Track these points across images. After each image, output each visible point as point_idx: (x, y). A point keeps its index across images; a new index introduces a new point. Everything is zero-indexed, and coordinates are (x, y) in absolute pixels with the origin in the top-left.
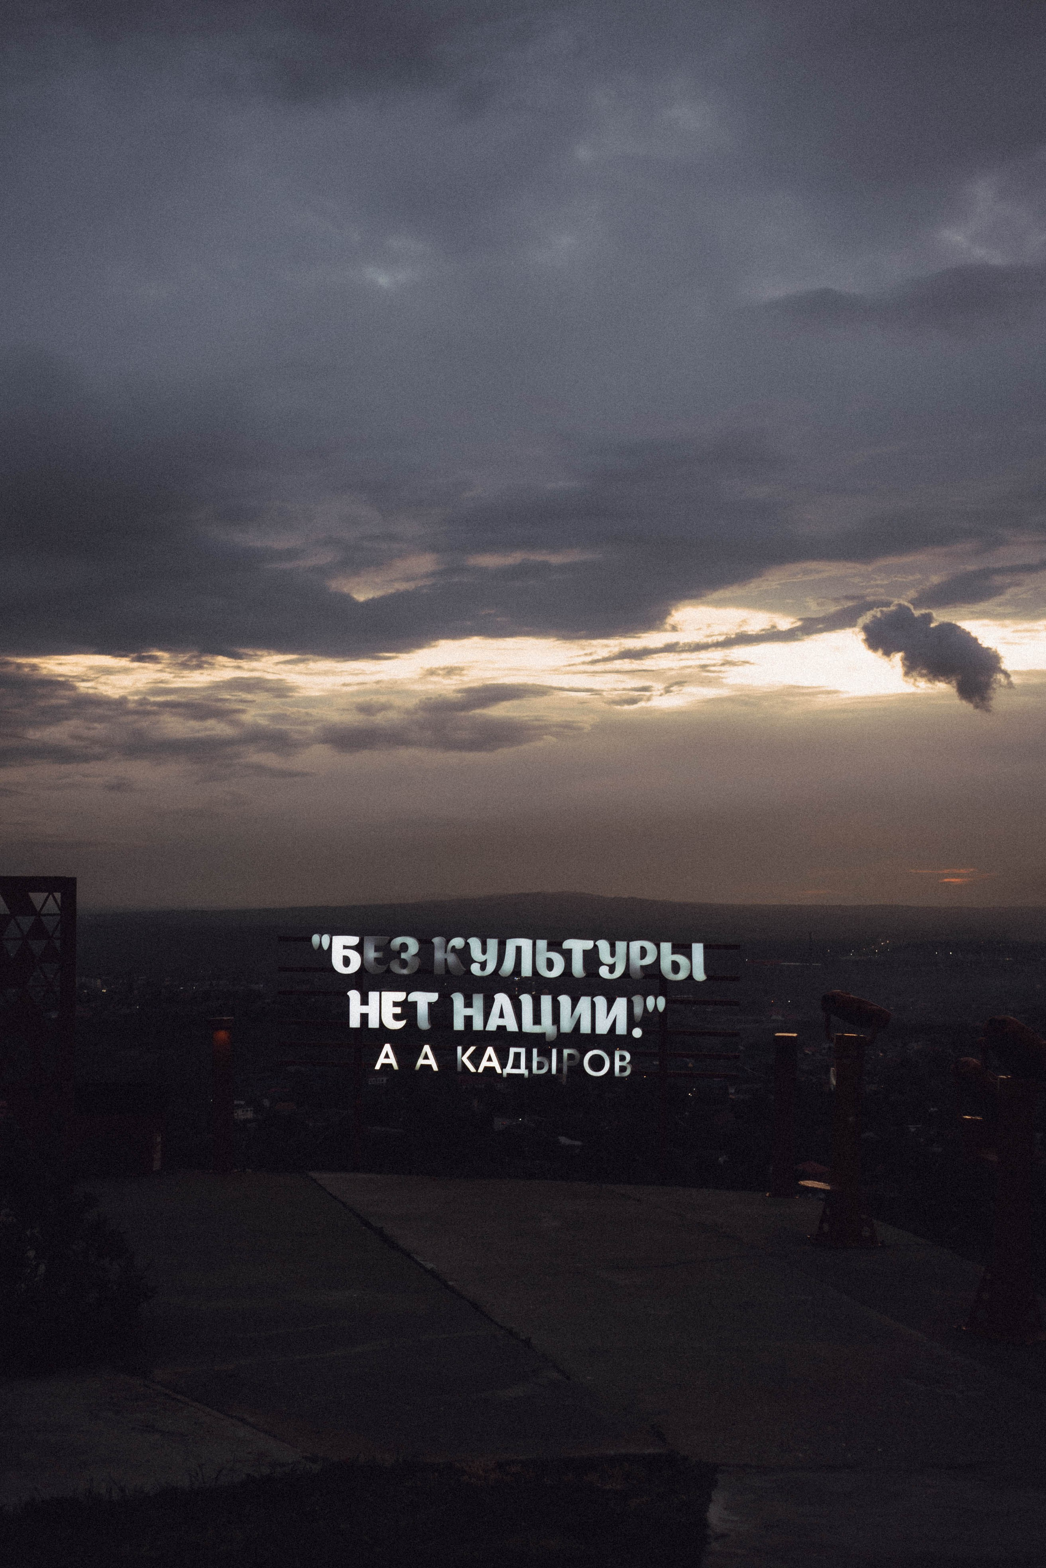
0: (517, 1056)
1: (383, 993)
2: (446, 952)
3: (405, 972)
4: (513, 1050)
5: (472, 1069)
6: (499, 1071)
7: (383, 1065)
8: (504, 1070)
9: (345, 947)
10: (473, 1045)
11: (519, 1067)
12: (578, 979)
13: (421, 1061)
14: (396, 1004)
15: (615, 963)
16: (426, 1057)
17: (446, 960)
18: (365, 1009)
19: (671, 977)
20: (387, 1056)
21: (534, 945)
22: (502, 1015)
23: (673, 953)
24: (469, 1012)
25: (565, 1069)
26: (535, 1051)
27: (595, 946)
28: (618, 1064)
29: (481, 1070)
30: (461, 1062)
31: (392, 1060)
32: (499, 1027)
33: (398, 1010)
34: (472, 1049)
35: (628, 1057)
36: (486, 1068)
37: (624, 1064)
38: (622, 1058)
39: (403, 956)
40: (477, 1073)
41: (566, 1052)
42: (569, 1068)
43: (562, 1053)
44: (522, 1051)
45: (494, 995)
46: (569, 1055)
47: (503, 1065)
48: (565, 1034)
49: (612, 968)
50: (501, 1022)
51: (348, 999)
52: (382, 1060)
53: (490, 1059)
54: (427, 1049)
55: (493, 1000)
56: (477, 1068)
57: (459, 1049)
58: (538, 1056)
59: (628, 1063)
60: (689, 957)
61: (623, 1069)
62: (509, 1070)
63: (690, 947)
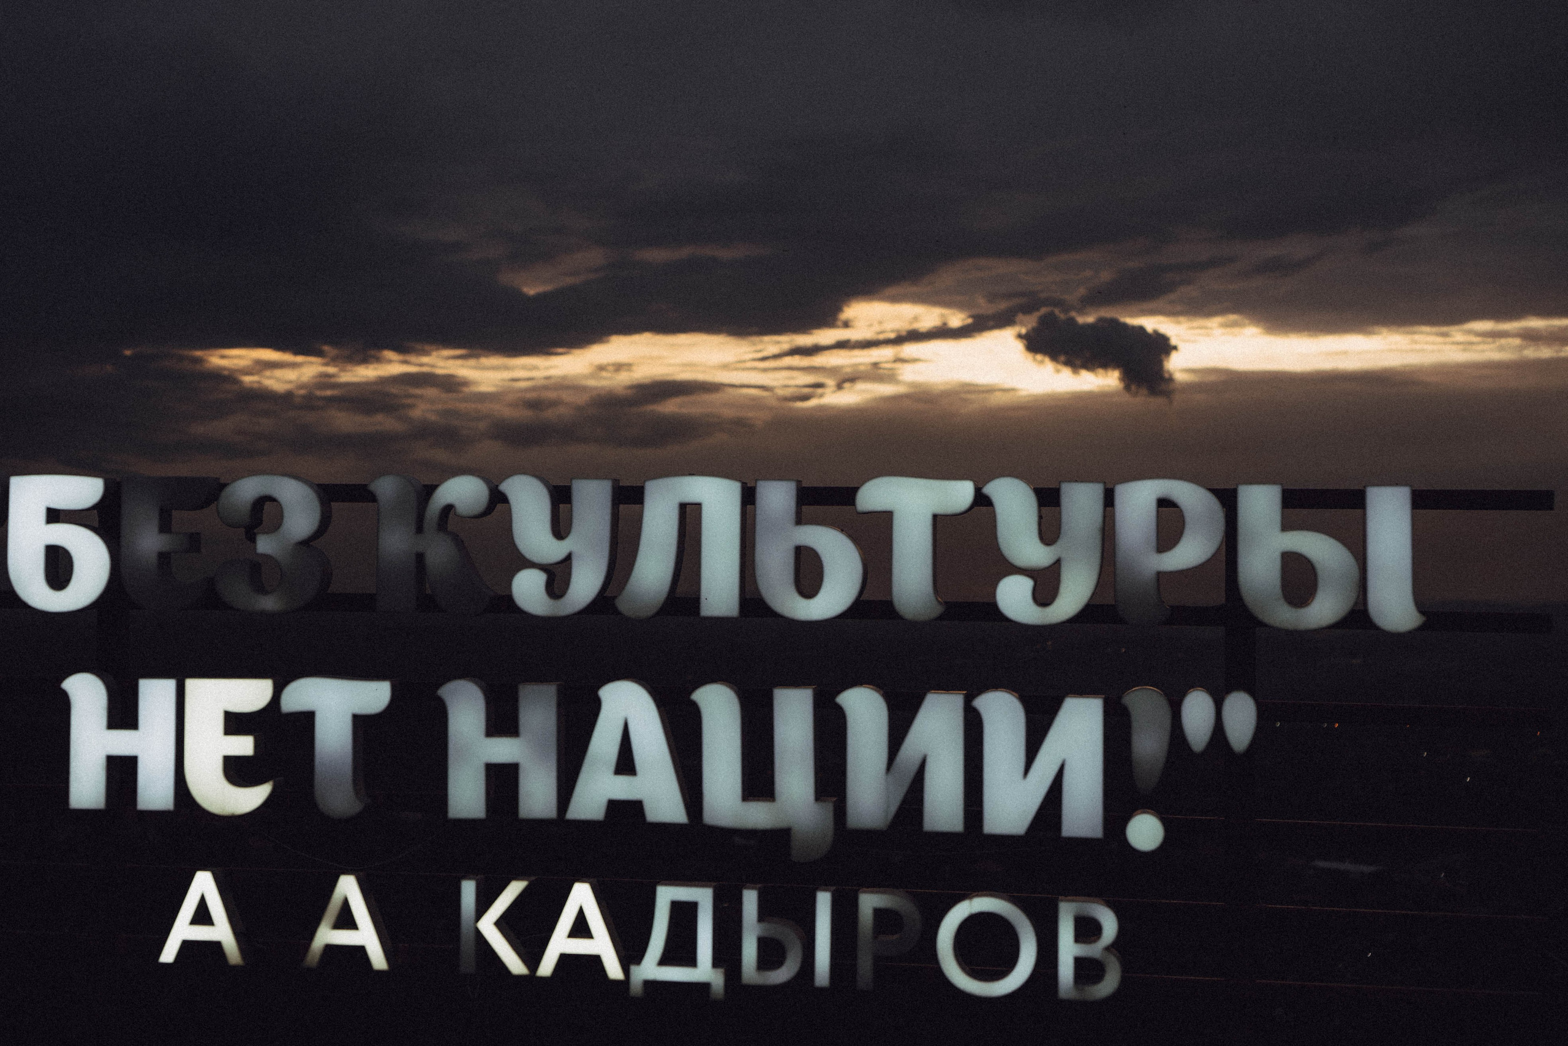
0: (683, 914)
1: (191, 684)
2: (420, 529)
3: (269, 603)
4: (666, 896)
5: (514, 964)
6: (613, 969)
7: (187, 946)
8: (634, 969)
9: (54, 516)
10: (517, 878)
11: (691, 960)
12: (914, 625)
13: (328, 935)
14: (234, 723)
15: (1058, 563)
16: (346, 921)
17: (420, 557)
18: (122, 742)
19: (1284, 616)
20: (202, 916)
21: (748, 498)
22: (626, 764)
23: (1287, 526)
24: (503, 750)
25: (865, 964)
26: (750, 900)
27: (982, 500)
28: (1068, 949)
29: (547, 966)
30: (472, 935)
31: (221, 931)
32: (615, 807)
33: (243, 746)
34: (513, 890)
35: (1109, 925)
36: (566, 961)
37: (1094, 950)
38: (1087, 930)
39: (265, 545)
40: (532, 978)
41: (869, 902)
42: (880, 963)
43: (855, 904)
44: (703, 897)
45: (599, 687)
46: (878, 912)
47: (631, 952)
48: (867, 836)
49: (1045, 593)
50: (622, 788)
51: (63, 704)
52: (182, 930)
53: (580, 929)
54: (348, 888)
55: (595, 706)
56: (532, 958)
57: (468, 890)
58: (761, 918)
59: (1107, 949)
60: (1357, 545)
61: (1087, 970)
62: (650, 969)
63: (1357, 501)
